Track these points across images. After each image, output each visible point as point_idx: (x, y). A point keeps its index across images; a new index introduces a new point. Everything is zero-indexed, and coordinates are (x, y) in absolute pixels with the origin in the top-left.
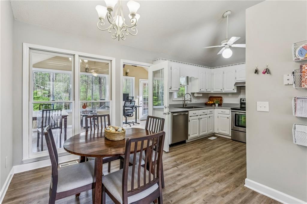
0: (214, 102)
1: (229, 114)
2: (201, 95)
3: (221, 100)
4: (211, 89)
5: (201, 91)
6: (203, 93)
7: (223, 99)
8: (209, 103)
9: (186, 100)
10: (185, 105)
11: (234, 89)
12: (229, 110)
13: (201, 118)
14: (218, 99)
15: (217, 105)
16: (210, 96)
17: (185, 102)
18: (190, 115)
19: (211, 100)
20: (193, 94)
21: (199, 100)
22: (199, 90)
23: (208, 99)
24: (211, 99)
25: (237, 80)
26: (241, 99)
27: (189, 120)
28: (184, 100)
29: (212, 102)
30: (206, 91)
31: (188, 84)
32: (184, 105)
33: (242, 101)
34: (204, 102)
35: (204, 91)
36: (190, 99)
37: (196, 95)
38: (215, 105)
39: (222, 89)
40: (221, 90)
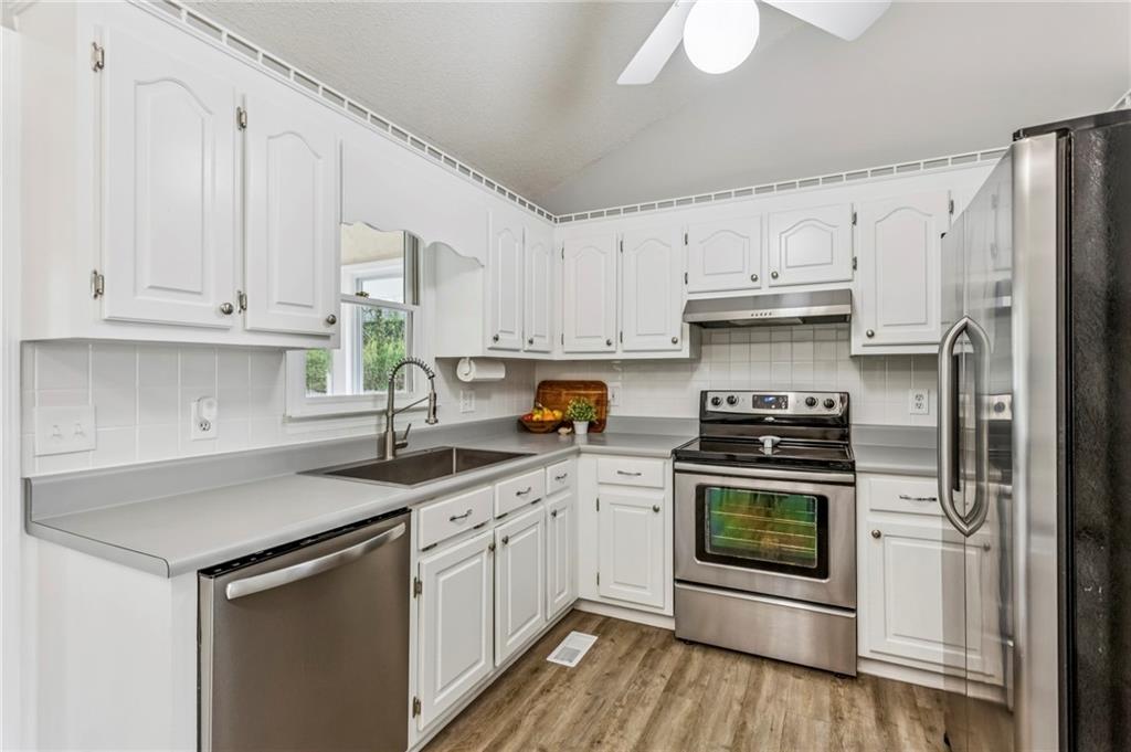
0: (564, 411)
1: (662, 489)
2: (499, 374)
3: (602, 402)
4: (552, 338)
5: (497, 345)
6: (508, 363)
7: (610, 397)
8: (538, 421)
9: (398, 405)
10: (396, 447)
11: (678, 336)
12: (660, 463)
13: (506, 541)
14: (586, 396)
15: (581, 428)
16: (540, 376)
17: (390, 423)
18: (419, 540)
19: (549, 398)
20: (450, 364)
21: (485, 403)
22: (491, 344)
23: (532, 398)
24: (550, 394)
25: (692, 286)
26: (704, 394)
27: (418, 584)
28: (383, 406)
29: (558, 414)
30: (527, 347)
31: (416, 301)
32: (382, 441)
33: (710, 407)
34: (511, 415)
35: (517, 350)
36: (426, 404)
37: (467, 373)
38: (573, 432)
39: (613, 340)
40: (609, 344)
